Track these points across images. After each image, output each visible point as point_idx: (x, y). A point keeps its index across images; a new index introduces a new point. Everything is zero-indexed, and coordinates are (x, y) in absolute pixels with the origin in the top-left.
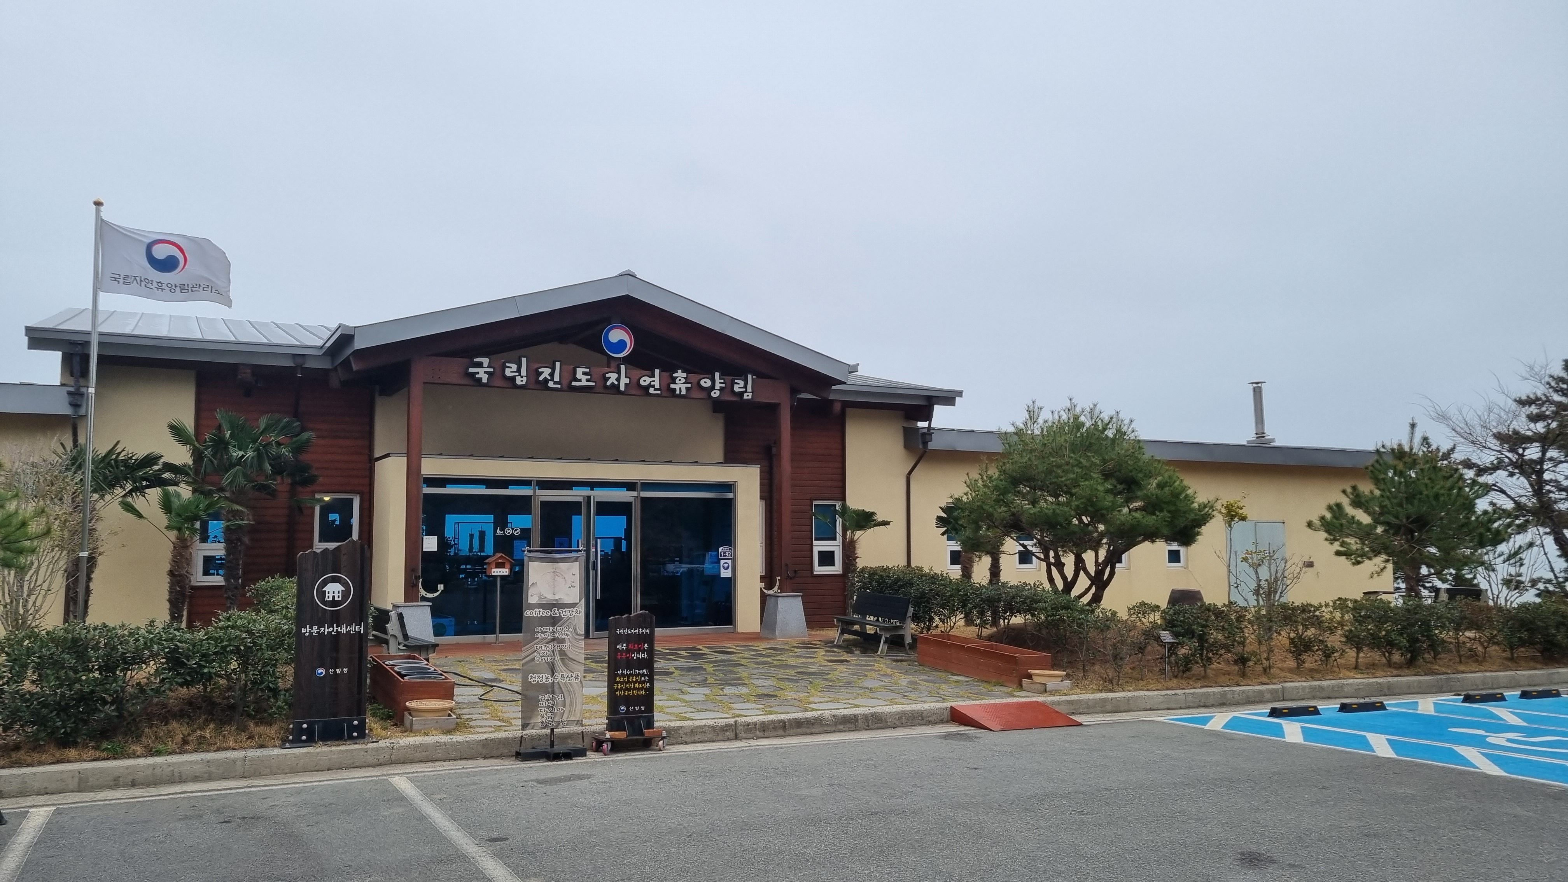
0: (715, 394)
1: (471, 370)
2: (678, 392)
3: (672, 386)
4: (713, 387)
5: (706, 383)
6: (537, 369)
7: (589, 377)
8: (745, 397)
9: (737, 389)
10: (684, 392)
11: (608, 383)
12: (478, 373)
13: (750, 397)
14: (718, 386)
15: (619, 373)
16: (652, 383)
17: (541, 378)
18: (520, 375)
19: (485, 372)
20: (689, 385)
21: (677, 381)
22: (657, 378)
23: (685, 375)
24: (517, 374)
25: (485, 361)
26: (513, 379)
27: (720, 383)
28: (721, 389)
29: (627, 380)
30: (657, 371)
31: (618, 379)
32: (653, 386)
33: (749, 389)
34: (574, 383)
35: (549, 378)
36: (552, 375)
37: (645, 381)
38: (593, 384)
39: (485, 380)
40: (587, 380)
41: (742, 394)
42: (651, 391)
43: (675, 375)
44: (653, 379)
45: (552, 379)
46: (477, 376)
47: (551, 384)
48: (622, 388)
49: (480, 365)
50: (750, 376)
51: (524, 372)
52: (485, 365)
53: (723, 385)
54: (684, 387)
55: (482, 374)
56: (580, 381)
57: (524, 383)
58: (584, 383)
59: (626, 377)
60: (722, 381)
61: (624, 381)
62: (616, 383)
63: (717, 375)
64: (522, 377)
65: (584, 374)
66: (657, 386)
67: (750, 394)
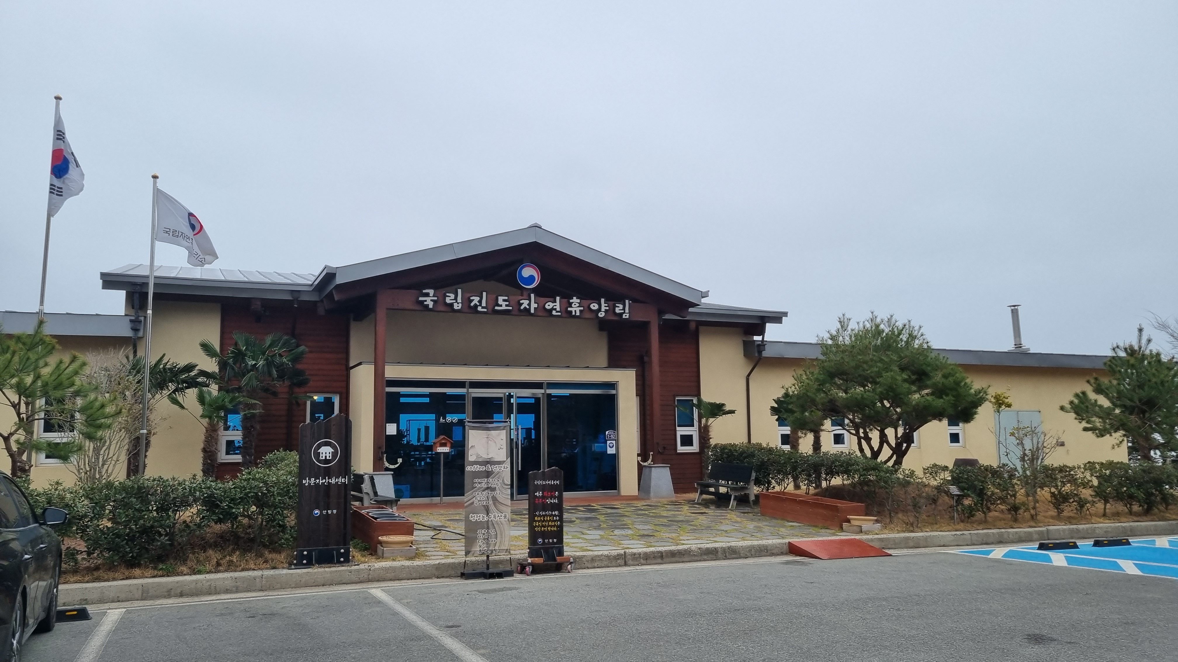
0: (601, 315)
1: (421, 299)
2: (574, 314)
3: (569, 309)
4: (599, 310)
5: (594, 306)
6: (469, 298)
7: (507, 303)
8: (624, 317)
9: (617, 310)
10: (578, 314)
11: (522, 308)
12: (426, 301)
13: (627, 317)
14: (603, 309)
15: (530, 299)
16: (554, 307)
17: (472, 304)
18: (456, 302)
19: (431, 300)
20: (582, 308)
21: (573, 305)
22: (558, 303)
23: (578, 301)
24: (455, 301)
25: (431, 292)
26: (451, 305)
27: (605, 306)
28: (606, 311)
29: (536, 306)
30: (558, 298)
31: (529, 305)
32: (555, 309)
33: (627, 310)
34: (497, 308)
35: (478, 304)
36: (480, 302)
37: (549, 306)
38: (511, 308)
39: (431, 306)
40: (506, 306)
41: (621, 314)
42: (554, 313)
43: (571, 301)
44: (555, 304)
45: (480, 305)
46: (425, 303)
47: (479, 309)
48: (532, 311)
49: (427, 295)
50: (627, 301)
51: (459, 299)
52: (431, 295)
53: (607, 308)
54: (578, 310)
55: (429, 302)
56: (501, 306)
57: (460, 308)
58: (504, 308)
59: (535, 303)
60: (607, 305)
61: (534, 305)
62: (528, 307)
63: (603, 300)
64: (458, 303)
65: (504, 300)
66: (558, 309)
67: (628, 315)
